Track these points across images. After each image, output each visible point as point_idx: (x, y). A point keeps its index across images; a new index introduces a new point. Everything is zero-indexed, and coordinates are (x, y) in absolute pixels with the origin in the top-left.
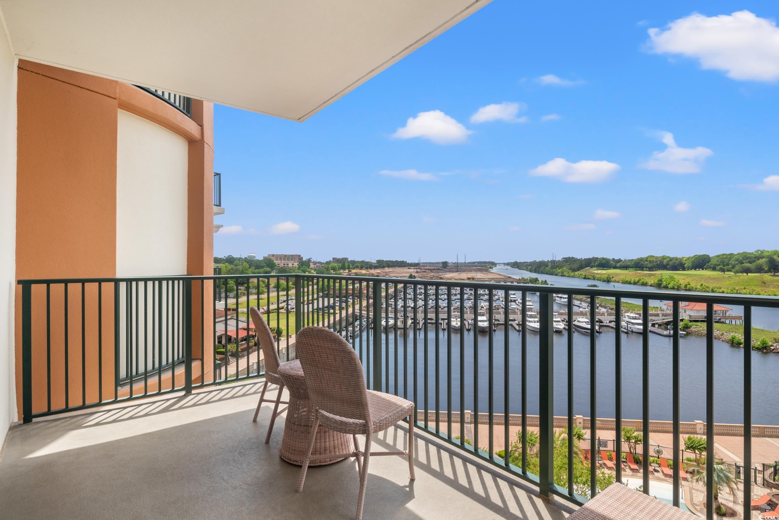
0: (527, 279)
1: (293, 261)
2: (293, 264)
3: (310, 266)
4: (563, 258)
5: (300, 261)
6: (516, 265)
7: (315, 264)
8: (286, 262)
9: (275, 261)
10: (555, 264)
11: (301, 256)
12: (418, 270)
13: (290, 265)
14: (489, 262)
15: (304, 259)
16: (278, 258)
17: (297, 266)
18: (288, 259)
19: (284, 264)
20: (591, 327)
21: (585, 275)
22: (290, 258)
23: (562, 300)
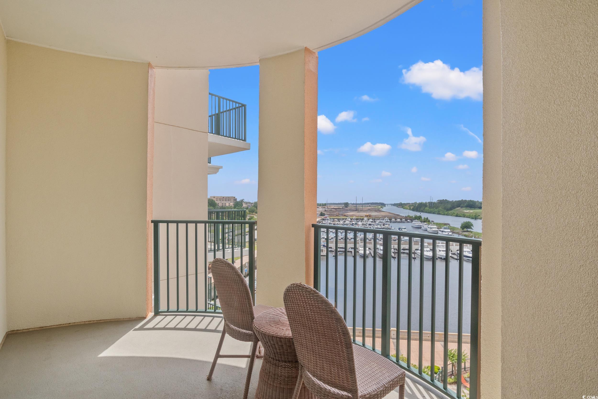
0: (412, 216)
1: (230, 202)
2: (229, 204)
3: (242, 205)
4: (438, 200)
5: (235, 201)
6: (401, 205)
7: (246, 204)
8: (224, 202)
9: (216, 202)
10: (432, 205)
11: (236, 198)
12: (326, 209)
13: (227, 205)
14: (380, 203)
15: (238, 200)
16: (218, 199)
17: (233, 206)
18: (226, 200)
19: (223, 204)
20: (472, 255)
21: (457, 214)
22: (227, 199)
23: (443, 233)
